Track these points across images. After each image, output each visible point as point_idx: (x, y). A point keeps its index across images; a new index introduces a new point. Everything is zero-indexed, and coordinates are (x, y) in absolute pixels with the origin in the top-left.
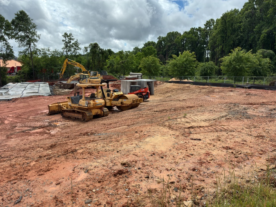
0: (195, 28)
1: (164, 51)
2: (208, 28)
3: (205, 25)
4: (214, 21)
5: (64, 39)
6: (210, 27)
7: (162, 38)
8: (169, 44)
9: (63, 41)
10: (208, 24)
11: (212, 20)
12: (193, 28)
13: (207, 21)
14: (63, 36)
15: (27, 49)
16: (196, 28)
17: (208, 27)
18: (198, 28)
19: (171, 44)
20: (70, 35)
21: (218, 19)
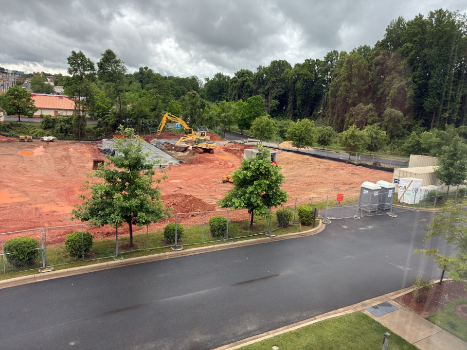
0: (311, 59)
1: (266, 89)
2: (329, 62)
3: (325, 57)
4: (338, 54)
6: (331, 62)
7: (265, 69)
8: (274, 79)
10: (329, 57)
11: (335, 52)
12: (309, 59)
13: (329, 53)
16: (314, 61)
17: (329, 60)
18: (315, 60)
19: (277, 79)
21: (342, 52)
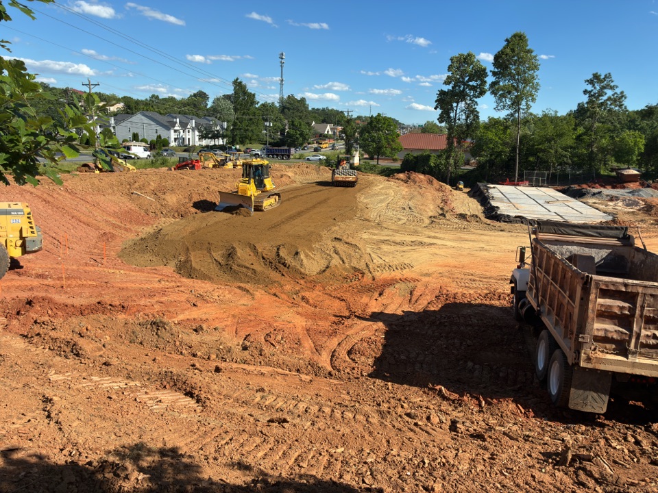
5: (589, 88)
9: (585, 92)
14: (588, 81)
15: (512, 115)
20: (608, 76)
